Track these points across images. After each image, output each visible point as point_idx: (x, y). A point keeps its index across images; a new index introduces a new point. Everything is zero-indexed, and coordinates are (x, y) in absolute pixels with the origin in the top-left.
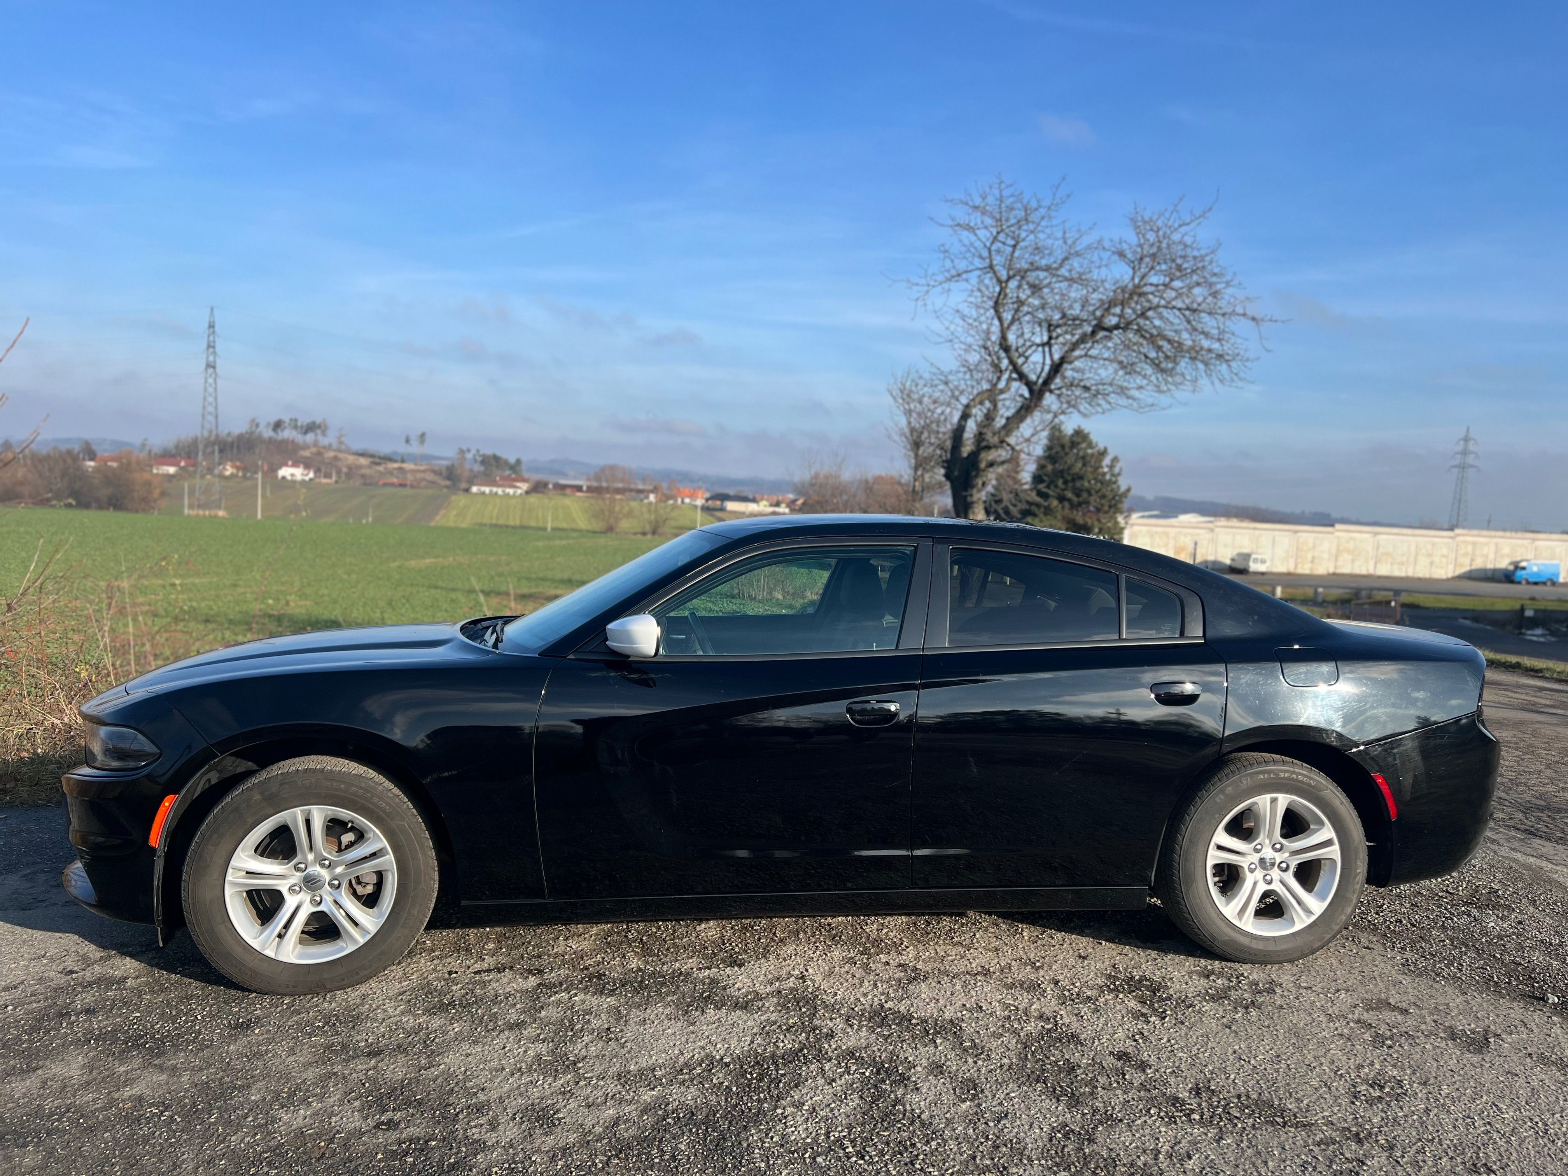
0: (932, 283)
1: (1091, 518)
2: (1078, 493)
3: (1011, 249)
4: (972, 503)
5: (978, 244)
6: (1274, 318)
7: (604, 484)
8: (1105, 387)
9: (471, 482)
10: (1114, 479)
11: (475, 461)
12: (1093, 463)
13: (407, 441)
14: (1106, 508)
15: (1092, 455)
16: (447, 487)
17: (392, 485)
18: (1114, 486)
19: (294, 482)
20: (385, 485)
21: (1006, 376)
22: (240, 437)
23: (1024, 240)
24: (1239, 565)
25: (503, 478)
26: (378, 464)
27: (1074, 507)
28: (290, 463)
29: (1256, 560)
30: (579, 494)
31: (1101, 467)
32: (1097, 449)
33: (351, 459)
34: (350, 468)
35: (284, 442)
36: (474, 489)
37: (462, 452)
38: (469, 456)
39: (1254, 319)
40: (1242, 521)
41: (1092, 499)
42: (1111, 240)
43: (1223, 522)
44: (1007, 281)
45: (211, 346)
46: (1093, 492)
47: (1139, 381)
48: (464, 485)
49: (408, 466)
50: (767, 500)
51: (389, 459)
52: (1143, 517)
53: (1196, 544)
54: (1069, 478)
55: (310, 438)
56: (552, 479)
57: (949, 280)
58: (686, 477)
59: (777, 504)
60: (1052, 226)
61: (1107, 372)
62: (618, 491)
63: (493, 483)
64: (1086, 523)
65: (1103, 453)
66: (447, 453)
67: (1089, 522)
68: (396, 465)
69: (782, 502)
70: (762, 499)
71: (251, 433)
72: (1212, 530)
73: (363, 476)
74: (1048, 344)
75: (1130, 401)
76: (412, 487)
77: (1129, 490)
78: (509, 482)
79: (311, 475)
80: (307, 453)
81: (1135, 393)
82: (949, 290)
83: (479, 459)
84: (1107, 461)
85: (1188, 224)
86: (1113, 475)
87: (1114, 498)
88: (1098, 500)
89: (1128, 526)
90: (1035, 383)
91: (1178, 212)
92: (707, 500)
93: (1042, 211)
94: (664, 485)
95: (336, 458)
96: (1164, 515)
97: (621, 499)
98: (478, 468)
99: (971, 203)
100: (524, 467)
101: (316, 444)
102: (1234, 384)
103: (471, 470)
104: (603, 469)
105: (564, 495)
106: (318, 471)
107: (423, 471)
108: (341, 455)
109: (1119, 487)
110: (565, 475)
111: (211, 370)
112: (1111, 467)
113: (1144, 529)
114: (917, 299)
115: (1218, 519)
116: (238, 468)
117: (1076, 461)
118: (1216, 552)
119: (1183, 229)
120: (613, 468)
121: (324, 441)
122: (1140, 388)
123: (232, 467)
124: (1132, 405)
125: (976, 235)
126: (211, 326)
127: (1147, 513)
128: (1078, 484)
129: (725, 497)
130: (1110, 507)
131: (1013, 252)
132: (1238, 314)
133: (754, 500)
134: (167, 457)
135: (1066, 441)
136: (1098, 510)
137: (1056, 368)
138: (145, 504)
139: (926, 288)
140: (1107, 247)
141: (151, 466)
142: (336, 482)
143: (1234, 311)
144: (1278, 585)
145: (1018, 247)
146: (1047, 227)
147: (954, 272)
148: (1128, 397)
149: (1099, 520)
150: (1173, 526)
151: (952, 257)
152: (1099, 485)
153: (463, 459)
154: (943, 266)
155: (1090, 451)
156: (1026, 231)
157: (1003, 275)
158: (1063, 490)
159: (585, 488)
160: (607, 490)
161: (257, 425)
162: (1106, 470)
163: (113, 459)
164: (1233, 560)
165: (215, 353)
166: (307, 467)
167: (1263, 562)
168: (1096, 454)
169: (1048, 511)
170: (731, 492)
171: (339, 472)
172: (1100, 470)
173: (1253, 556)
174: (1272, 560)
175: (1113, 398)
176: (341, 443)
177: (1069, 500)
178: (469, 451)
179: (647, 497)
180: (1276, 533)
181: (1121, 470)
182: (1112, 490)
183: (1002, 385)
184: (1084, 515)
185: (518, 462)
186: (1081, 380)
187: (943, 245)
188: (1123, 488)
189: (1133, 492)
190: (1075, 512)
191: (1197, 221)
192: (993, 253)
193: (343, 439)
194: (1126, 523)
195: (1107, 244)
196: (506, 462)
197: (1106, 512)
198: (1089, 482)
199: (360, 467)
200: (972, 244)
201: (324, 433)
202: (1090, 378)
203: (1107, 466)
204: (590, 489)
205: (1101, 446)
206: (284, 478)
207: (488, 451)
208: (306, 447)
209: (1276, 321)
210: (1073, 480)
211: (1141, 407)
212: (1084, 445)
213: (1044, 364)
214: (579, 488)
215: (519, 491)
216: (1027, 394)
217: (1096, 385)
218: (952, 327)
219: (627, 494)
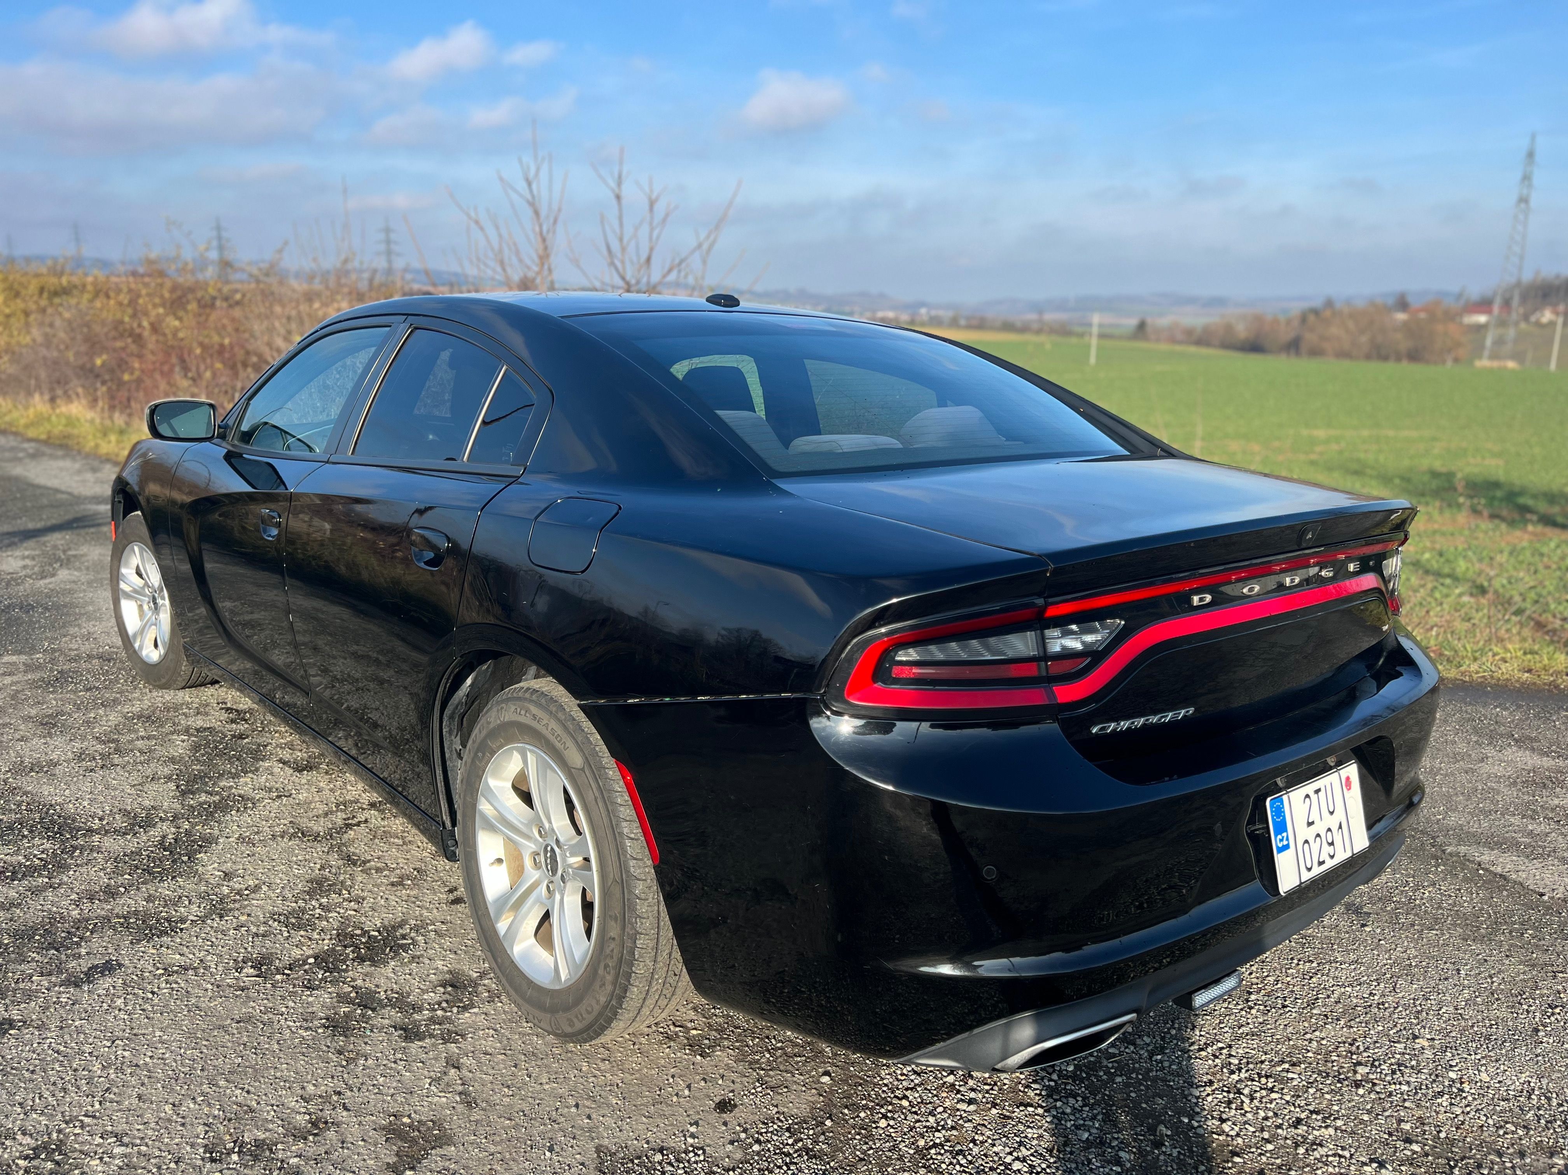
45: (1526, 178)
111: (1523, 205)
116: (1559, 314)
123: (1555, 312)
126: (1531, 155)
138: (1441, 355)
141: (1461, 315)
163: (1424, 310)
165: (1530, 186)
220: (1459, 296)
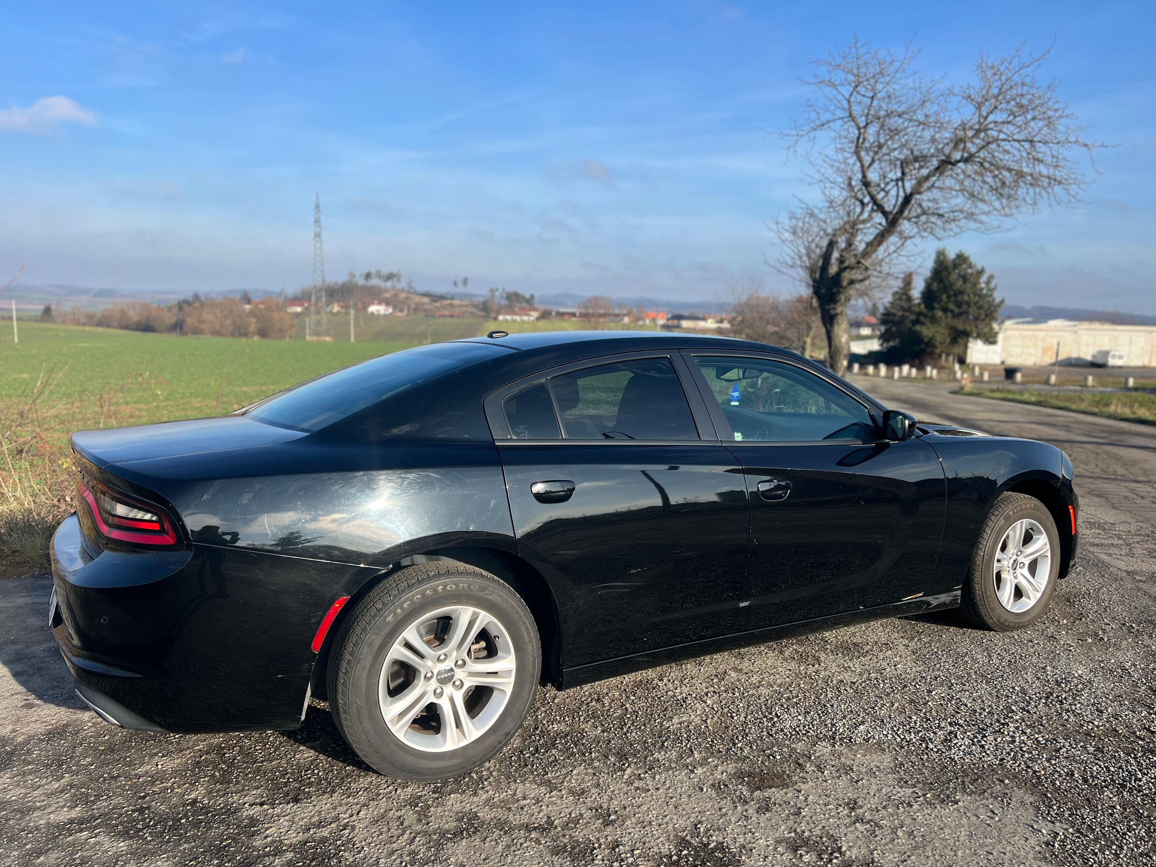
0: (800, 133)
1: (970, 325)
2: (959, 305)
3: (869, 100)
4: (836, 315)
5: (840, 97)
6: (1105, 144)
7: (591, 311)
8: (956, 214)
9: (498, 313)
10: (989, 293)
11: (502, 297)
12: (972, 280)
13: (455, 284)
14: (983, 317)
15: (972, 274)
16: (483, 317)
17: (445, 316)
18: (990, 299)
19: (379, 316)
20: (441, 316)
21: (868, 209)
22: (344, 285)
23: (880, 92)
24: (1100, 361)
25: (521, 309)
26: (435, 301)
27: (955, 316)
28: (376, 302)
29: (1114, 356)
30: (574, 319)
31: (979, 283)
32: (975, 269)
33: (417, 299)
34: (417, 305)
35: (373, 287)
36: (501, 318)
37: (492, 291)
38: (498, 294)
39: (1086, 145)
40: (1103, 324)
41: (971, 310)
42: (961, 87)
43: (1086, 325)
44: (865, 127)
45: (317, 222)
46: (972, 304)
47: (985, 207)
48: (493, 315)
49: (456, 302)
50: (713, 318)
51: (442, 297)
52: (1018, 323)
53: (1058, 344)
54: (952, 293)
55: (389, 284)
56: (554, 309)
57: (814, 129)
58: (653, 303)
59: (721, 321)
60: (906, 78)
61: (960, 201)
62: (600, 316)
63: (513, 312)
64: (965, 329)
65: (981, 272)
66: (481, 292)
67: (968, 328)
68: (448, 302)
69: (725, 319)
70: (710, 317)
71: (351, 282)
72: (1076, 332)
73: (426, 310)
74: (902, 179)
75: (978, 225)
76: (458, 317)
77: (1002, 301)
78: (525, 312)
79: (390, 310)
80: (387, 295)
81: (983, 218)
82: (815, 138)
83: (505, 295)
84: (984, 279)
85: (1028, 66)
86: (989, 290)
87: (989, 308)
88: (976, 310)
89: (1002, 331)
90: (891, 213)
91: (1019, 56)
92: (668, 320)
93: (896, 65)
94: (635, 310)
95: (407, 298)
96: (1036, 321)
97: (604, 322)
98: (504, 302)
99: (833, 63)
100: (536, 300)
101: (393, 288)
102: (1070, 205)
103: (499, 304)
104: (590, 300)
105: (563, 320)
106: (395, 307)
107: (467, 306)
108: (411, 296)
109: (994, 300)
110: (565, 305)
111: (318, 238)
112: (988, 283)
113: (1016, 333)
114: (789, 148)
115: (1082, 323)
116: (342, 307)
117: (958, 279)
118: (1079, 350)
119: (1023, 72)
120: (596, 299)
121: (399, 286)
122: (987, 214)
123: (339, 306)
124: (980, 228)
125: (837, 89)
126: (317, 207)
127: (1021, 320)
128: (959, 298)
129: (680, 317)
130: (986, 316)
131: (872, 102)
132: (1071, 142)
133: (704, 319)
134: (297, 300)
135: (950, 265)
136: (976, 318)
137: (907, 199)
138: (281, 333)
139: (795, 138)
140: (956, 93)
141: (285, 307)
142: (408, 315)
143: (1067, 139)
144: (1131, 376)
145: (875, 98)
146: (901, 78)
147: (818, 123)
148: (975, 221)
149: (977, 327)
150: (1042, 330)
151: (818, 110)
152: (977, 298)
153: (493, 296)
154: (809, 118)
155: (969, 271)
156: (882, 83)
157: (862, 123)
158: (946, 303)
159: (578, 314)
160: (593, 315)
161: (354, 276)
162: (983, 285)
163: (261, 303)
164: (1094, 356)
165: (320, 226)
166: (388, 304)
167: (1121, 357)
168: (975, 273)
169: (934, 320)
170: (686, 313)
171: (409, 308)
172: (978, 286)
173: (1112, 353)
174: (1129, 355)
175: (963, 223)
176: (410, 287)
177: (952, 311)
178: (497, 290)
179: (623, 320)
180: (1133, 334)
181: (996, 285)
182: (988, 302)
183: (865, 215)
184: (964, 323)
185: (532, 297)
186: (937, 209)
187: (809, 100)
188: (997, 300)
189: (1007, 302)
190: (956, 320)
191: (1037, 63)
192: (853, 104)
193: (412, 284)
194: (1000, 328)
195: (955, 91)
196: (523, 297)
197: (983, 320)
198: (969, 296)
199: (423, 304)
200: (835, 98)
201: (399, 280)
202: (944, 207)
203: (985, 282)
204: (582, 315)
205: (979, 267)
206: (372, 313)
207: (511, 289)
208: (386, 291)
209: (1107, 146)
210: (955, 295)
211: (987, 230)
212: (964, 266)
213: (898, 196)
214: (573, 315)
215: (532, 318)
216: (884, 222)
217: (948, 213)
218: (823, 171)
219: (608, 318)
220: (281, 293)
